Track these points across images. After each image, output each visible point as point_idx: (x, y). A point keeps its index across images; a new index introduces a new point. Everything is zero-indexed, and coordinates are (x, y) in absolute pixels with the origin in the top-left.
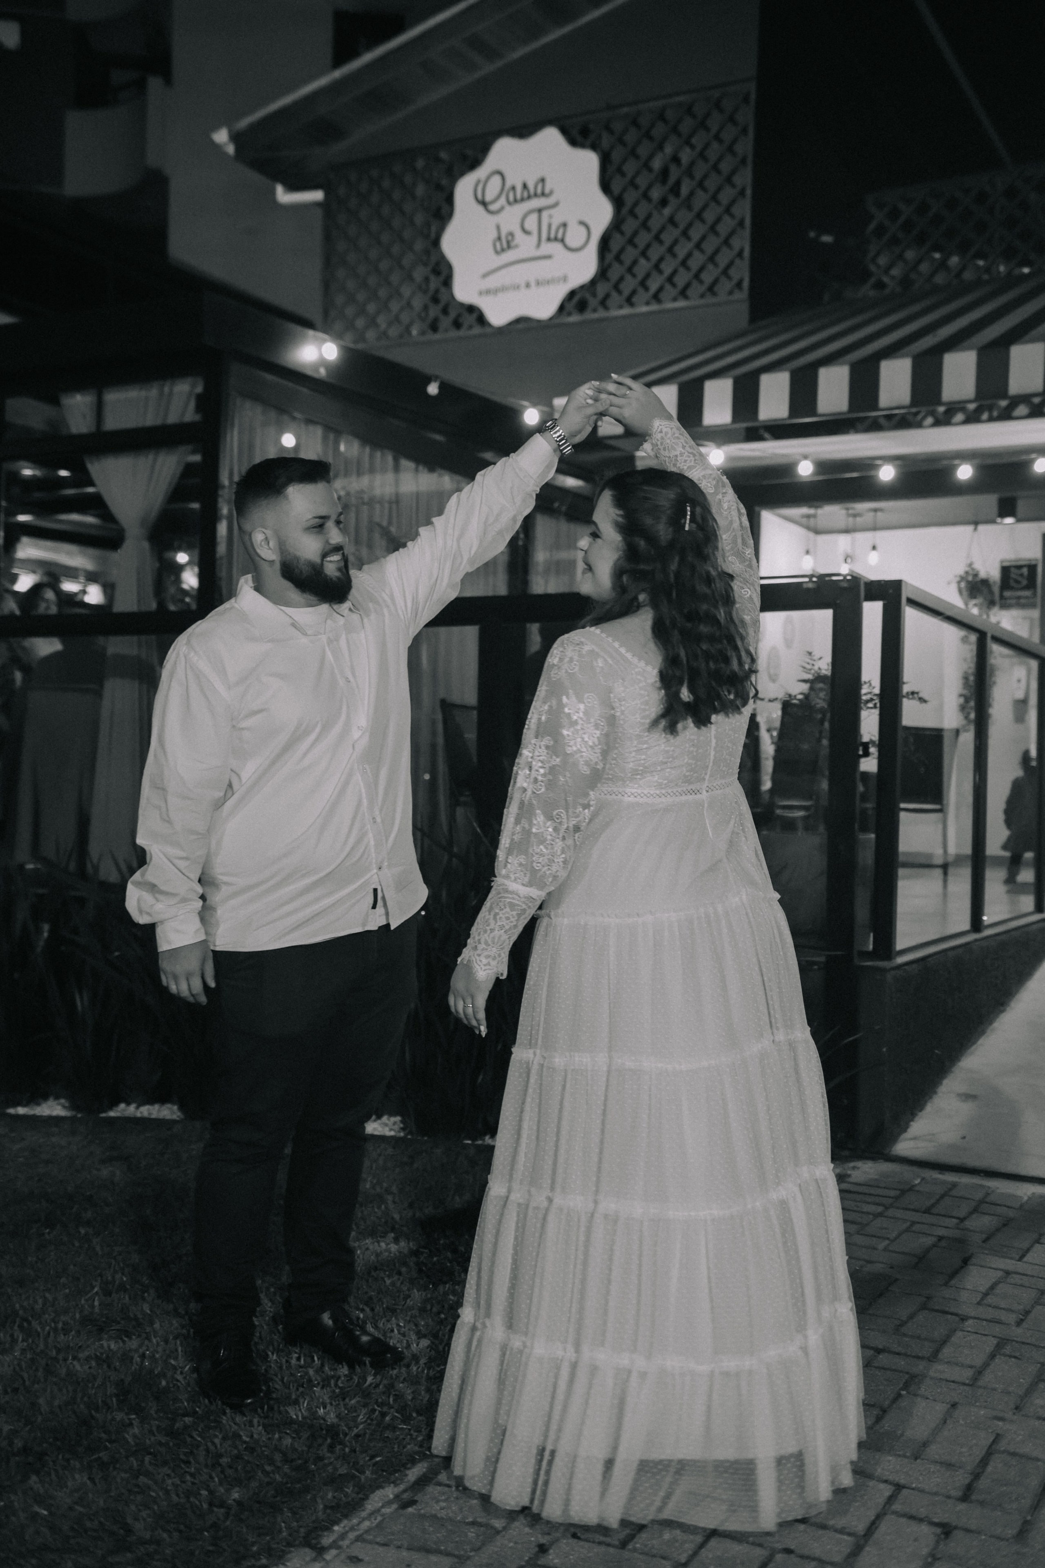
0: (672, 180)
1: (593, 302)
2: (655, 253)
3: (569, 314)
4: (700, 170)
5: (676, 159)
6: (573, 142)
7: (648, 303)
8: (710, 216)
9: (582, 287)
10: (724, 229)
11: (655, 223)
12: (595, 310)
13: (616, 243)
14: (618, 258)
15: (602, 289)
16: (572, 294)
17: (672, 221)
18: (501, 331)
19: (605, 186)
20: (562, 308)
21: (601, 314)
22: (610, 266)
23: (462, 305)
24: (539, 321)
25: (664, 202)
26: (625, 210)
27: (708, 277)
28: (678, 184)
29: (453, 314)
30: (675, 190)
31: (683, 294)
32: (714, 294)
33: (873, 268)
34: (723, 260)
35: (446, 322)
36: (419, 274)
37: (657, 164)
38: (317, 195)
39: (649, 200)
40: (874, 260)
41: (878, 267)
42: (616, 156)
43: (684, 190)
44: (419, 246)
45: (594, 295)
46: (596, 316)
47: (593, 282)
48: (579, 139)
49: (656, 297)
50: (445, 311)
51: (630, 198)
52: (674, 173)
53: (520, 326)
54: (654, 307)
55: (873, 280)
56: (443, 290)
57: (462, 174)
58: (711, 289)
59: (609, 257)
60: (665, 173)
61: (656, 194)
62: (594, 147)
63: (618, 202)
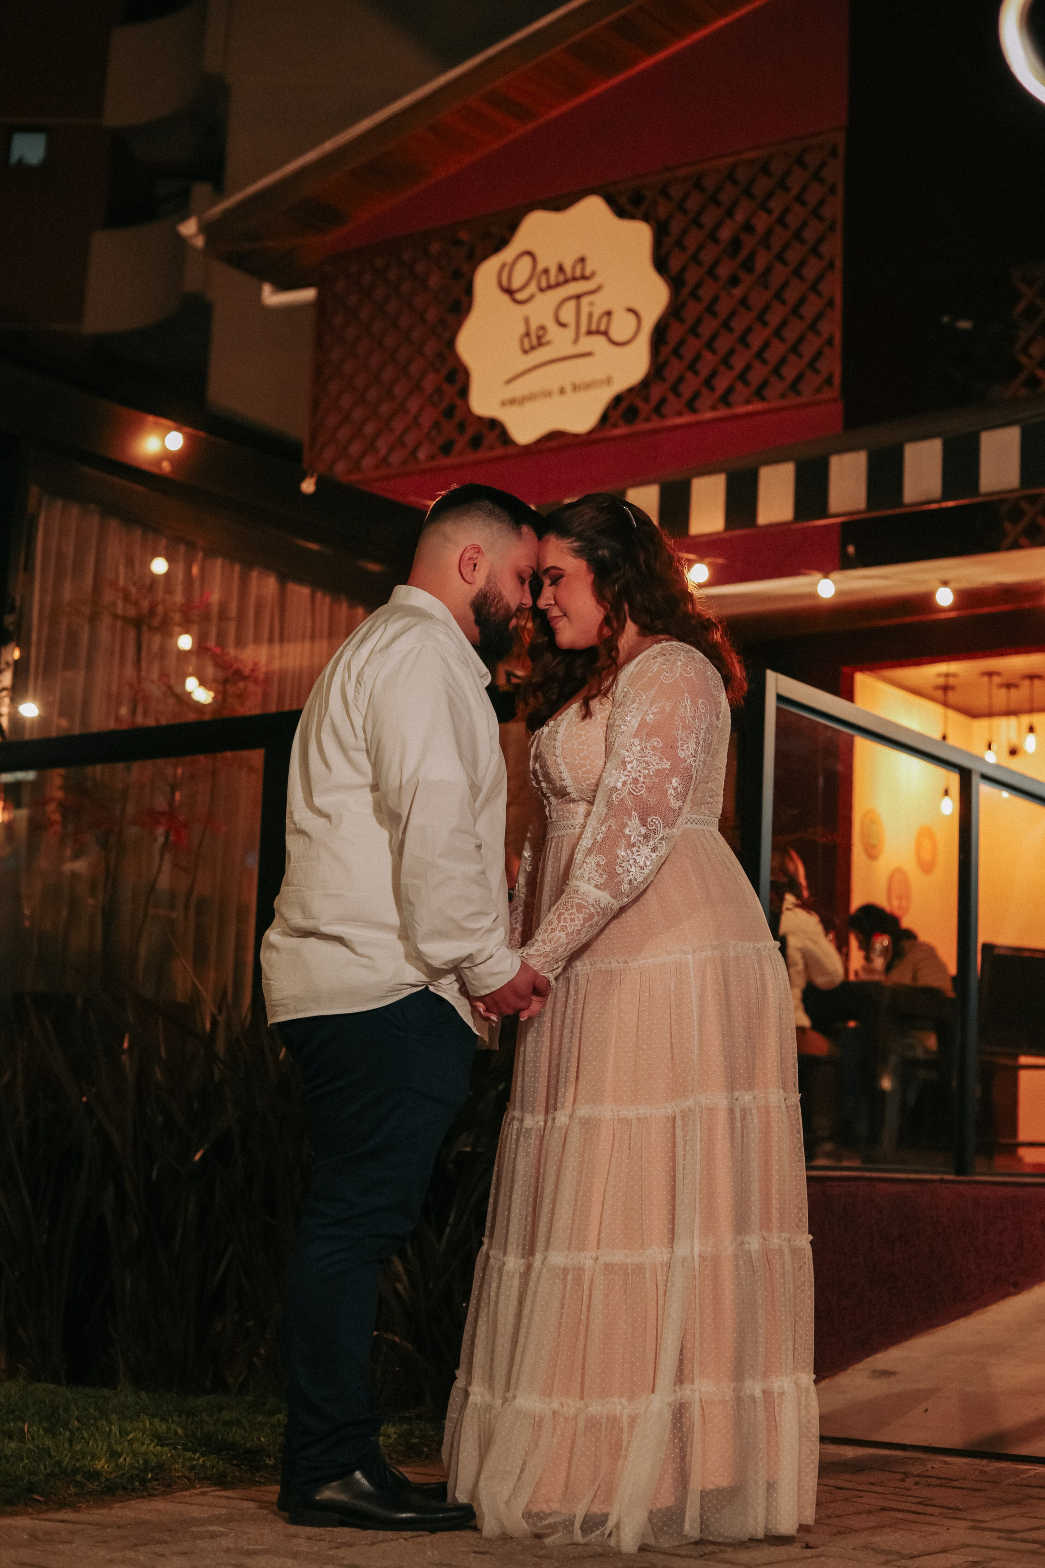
0: (743, 255)
1: (645, 409)
2: (723, 344)
3: (615, 426)
4: (778, 239)
5: (748, 227)
6: (621, 213)
7: (713, 408)
8: (791, 295)
9: (630, 390)
10: (809, 311)
11: (723, 308)
12: (647, 420)
13: (675, 334)
14: (676, 352)
15: (656, 392)
16: (618, 400)
17: (744, 302)
18: (528, 449)
19: (660, 264)
20: (605, 418)
21: (655, 423)
22: (666, 363)
23: (480, 419)
24: (576, 436)
25: (734, 281)
26: (685, 291)
27: (790, 373)
28: (751, 257)
29: (470, 432)
30: (748, 265)
31: (759, 394)
32: (798, 393)
33: (1023, 359)
34: (808, 349)
35: (461, 442)
36: (430, 382)
37: (725, 233)
38: (308, 294)
39: (715, 278)
40: (1025, 350)
41: (1030, 357)
42: (676, 226)
43: (760, 264)
44: (430, 349)
45: (647, 400)
46: (647, 426)
47: (645, 384)
48: (629, 208)
49: (725, 400)
50: (461, 427)
51: (692, 277)
52: (749, 243)
53: (553, 444)
54: (722, 412)
55: (1023, 376)
56: (458, 402)
57: (485, 257)
58: (794, 387)
59: (666, 350)
60: (736, 244)
61: (723, 271)
62: (646, 218)
63: (675, 283)
